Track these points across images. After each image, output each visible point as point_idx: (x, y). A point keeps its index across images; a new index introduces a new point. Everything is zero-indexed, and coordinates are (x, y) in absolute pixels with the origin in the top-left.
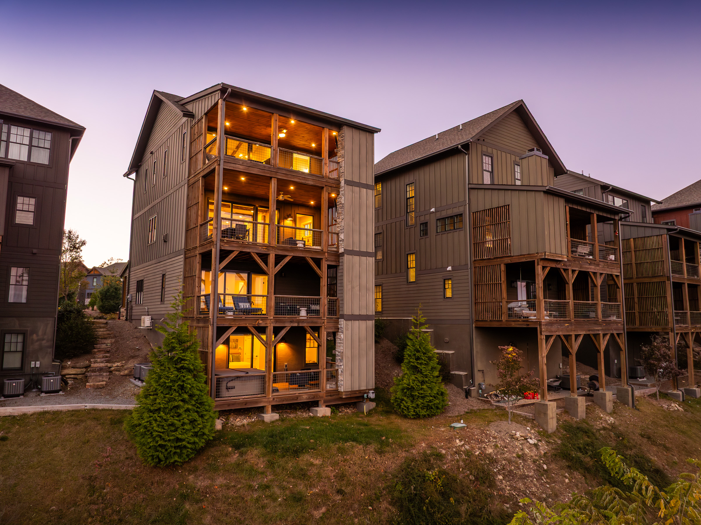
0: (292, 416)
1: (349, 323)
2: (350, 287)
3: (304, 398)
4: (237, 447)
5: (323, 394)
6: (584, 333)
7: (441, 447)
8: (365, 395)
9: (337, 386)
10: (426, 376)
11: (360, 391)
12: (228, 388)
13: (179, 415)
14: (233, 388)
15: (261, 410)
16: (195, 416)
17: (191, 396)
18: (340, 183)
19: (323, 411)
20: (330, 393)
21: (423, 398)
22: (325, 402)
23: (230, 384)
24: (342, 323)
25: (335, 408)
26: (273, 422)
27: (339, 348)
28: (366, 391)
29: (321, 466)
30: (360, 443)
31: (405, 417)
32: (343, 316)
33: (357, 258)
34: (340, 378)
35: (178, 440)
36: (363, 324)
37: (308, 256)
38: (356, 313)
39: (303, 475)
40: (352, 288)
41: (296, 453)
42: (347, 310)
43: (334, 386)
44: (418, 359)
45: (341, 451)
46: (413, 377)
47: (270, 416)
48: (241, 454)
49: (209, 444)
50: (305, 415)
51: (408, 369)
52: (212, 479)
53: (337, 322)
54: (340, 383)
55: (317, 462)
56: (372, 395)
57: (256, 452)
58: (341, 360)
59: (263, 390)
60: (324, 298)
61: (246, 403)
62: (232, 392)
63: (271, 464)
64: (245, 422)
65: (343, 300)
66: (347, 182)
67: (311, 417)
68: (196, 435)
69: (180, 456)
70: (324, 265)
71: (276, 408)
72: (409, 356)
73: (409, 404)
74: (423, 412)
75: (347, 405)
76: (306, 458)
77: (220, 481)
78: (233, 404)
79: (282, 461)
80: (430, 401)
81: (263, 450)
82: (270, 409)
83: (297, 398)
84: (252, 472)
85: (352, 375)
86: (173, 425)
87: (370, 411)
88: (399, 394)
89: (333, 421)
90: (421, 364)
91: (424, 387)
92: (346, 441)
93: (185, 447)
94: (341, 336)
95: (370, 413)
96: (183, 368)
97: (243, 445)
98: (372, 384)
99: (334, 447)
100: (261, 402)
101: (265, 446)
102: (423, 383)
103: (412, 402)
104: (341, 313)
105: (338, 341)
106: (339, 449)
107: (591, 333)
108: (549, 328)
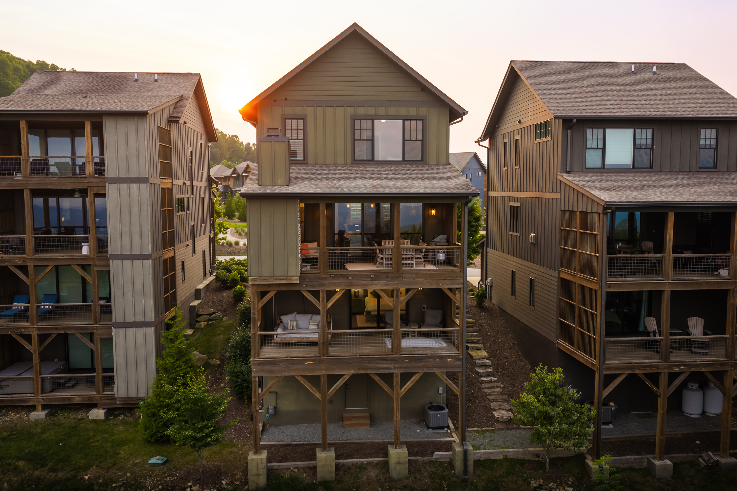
1: (120, 330)
3: (78, 399)
6: (352, 372)
20: (108, 397)
22: (102, 405)
33: (128, 263)
36: (140, 331)
38: (129, 320)
42: (116, 317)
60: (95, 305)
61: (14, 401)
66: (111, 181)
82: (41, 408)
85: (127, 381)
107: (368, 371)
108: (268, 367)
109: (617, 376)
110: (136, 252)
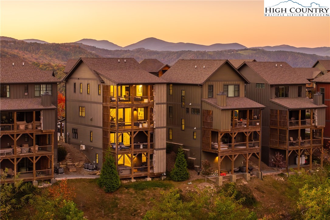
0: (139, 180)
1: (157, 151)
2: (157, 139)
3: (143, 175)
4: (126, 188)
5: (149, 174)
6: (239, 154)
7: (182, 189)
8: (163, 174)
9: (153, 171)
10: (182, 168)
11: (161, 173)
12: (121, 172)
13: (113, 180)
14: (122, 172)
15: (130, 179)
16: (116, 180)
17: (115, 175)
18: (154, 104)
19: (149, 179)
20: (151, 173)
21: (180, 175)
22: (149, 176)
23: (122, 171)
24: (155, 151)
25: (153, 178)
26: (134, 182)
27: (154, 159)
28: (163, 173)
29: (149, 193)
30: (159, 187)
31: (175, 181)
32: (155, 149)
33: (160, 129)
34: (154, 169)
35: (113, 186)
36: (162, 151)
37: (143, 131)
38: (160, 148)
39: (144, 194)
40: (158, 139)
41: (142, 189)
42: (156, 147)
43: (152, 171)
44: (179, 163)
45: (155, 189)
46: (178, 169)
47: (133, 180)
48: (128, 190)
49: (120, 187)
50: (143, 180)
51: (176, 166)
52: (122, 195)
53: (153, 151)
54: (154, 170)
55: (148, 192)
56: (165, 174)
57: (132, 189)
58: (155, 163)
59: (131, 173)
60: (149, 143)
61: (126, 177)
62: (122, 174)
63: (136, 192)
64: (126, 182)
65: (155, 144)
66: (157, 104)
67: (145, 181)
68: (117, 185)
69: (113, 190)
70: (149, 132)
71: (134, 178)
72: (177, 162)
73: (176, 177)
74: (180, 180)
75: (157, 177)
76: (145, 191)
77: (124, 196)
78: (123, 177)
79: (139, 191)
80: (183, 176)
81: (134, 189)
82: (133, 178)
83: (141, 175)
84: (132, 194)
85: (158, 168)
86: (112, 182)
87: (164, 179)
88: (173, 174)
89: (152, 182)
90: (181, 165)
91: (181, 172)
92: (156, 187)
93: (115, 188)
94: (154, 155)
95: (164, 180)
96: (112, 168)
97: (128, 188)
98: (165, 171)
99: (152, 188)
100: (130, 176)
101: (134, 188)
102: (181, 170)
103: (177, 176)
104: (154, 148)
105: (153, 157)
106: (154, 189)
107: (242, 153)
108: (222, 153)
109: (291, 151)
110: (162, 126)
